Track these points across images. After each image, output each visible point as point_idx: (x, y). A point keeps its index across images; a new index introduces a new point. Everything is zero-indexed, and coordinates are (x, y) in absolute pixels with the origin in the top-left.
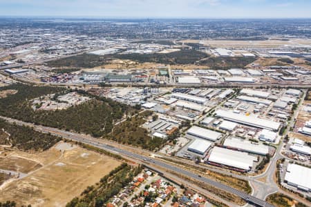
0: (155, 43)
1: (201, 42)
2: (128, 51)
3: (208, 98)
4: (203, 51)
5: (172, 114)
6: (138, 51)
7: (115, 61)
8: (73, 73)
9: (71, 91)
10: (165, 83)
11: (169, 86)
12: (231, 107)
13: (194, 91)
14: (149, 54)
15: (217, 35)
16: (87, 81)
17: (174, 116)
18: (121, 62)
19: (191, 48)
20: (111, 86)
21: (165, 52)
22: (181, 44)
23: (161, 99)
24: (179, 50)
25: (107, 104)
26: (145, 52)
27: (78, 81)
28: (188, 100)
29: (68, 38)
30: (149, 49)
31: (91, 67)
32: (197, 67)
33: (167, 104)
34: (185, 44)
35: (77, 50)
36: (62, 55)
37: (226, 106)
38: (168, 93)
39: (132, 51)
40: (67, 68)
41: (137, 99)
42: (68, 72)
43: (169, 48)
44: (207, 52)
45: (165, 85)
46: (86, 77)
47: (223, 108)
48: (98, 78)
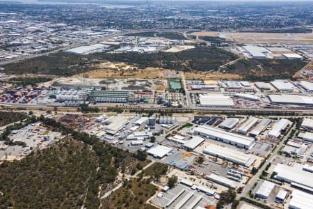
0: (159, 35)
1: (222, 35)
2: (122, 49)
3: (253, 136)
4: (226, 49)
5: (200, 171)
6: (136, 49)
7: (104, 65)
8: (40, 86)
9: (34, 120)
10: (180, 106)
11: (187, 112)
12: (295, 157)
13: (227, 122)
14: (152, 54)
15: (242, 25)
16: (61, 101)
17: (203, 177)
18: (113, 66)
19: (209, 44)
20: (97, 110)
21: (174, 50)
22: (194, 38)
23: (178, 138)
24: (193, 47)
25: (90, 148)
26: (146, 50)
27: (46, 100)
28: (221, 140)
29: (40, 26)
30: (151, 45)
31: (68, 74)
32: (224, 76)
33: (189, 149)
34: (200, 38)
35: (51, 46)
36: (28, 53)
37: (287, 155)
38: (188, 125)
39: (128, 49)
40: (32, 76)
41: (139, 138)
42: (33, 82)
43: (178, 44)
44: (233, 50)
45: (180, 110)
46: (60, 95)
47: (283, 158)
48: (77, 97)
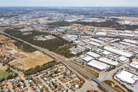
0: (96, 17)
2: (82, 21)
3: (105, 41)
4: (117, 22)
5: (85, 46)
6: (86, 21)
7: (74, 24)
8: (55, 28)
10: (89, 34)
11: (90, 36)
12: (113, 46)
13: (101, 38)
14: (91, 22)
16: (58, 31)
18: (76, 25)
19: (112, 20)
20: (66, 34)
21: (99, 21)
22: (108, 18)
23: (84, 40)
24: (106, 21)
25: (61, 40)
26: (89, 21)
27: (55, 31)
28: (95, 42)
29: (60, 15)
30: (91, 20)
31: (63, 26)
32: (110, 29)
33: (85, 42)
34: (111, 18)
35: (61, 20)
36: (54, 21)
37: (111, 46)
38: (88, 38)
39: (83, 21)
40: (54, 26)
41: (73, 39)
42: (53, 27)
43: (101, 20)
44: (119, 22)
46: (58, 30)
48: (63, 30)
